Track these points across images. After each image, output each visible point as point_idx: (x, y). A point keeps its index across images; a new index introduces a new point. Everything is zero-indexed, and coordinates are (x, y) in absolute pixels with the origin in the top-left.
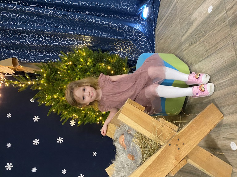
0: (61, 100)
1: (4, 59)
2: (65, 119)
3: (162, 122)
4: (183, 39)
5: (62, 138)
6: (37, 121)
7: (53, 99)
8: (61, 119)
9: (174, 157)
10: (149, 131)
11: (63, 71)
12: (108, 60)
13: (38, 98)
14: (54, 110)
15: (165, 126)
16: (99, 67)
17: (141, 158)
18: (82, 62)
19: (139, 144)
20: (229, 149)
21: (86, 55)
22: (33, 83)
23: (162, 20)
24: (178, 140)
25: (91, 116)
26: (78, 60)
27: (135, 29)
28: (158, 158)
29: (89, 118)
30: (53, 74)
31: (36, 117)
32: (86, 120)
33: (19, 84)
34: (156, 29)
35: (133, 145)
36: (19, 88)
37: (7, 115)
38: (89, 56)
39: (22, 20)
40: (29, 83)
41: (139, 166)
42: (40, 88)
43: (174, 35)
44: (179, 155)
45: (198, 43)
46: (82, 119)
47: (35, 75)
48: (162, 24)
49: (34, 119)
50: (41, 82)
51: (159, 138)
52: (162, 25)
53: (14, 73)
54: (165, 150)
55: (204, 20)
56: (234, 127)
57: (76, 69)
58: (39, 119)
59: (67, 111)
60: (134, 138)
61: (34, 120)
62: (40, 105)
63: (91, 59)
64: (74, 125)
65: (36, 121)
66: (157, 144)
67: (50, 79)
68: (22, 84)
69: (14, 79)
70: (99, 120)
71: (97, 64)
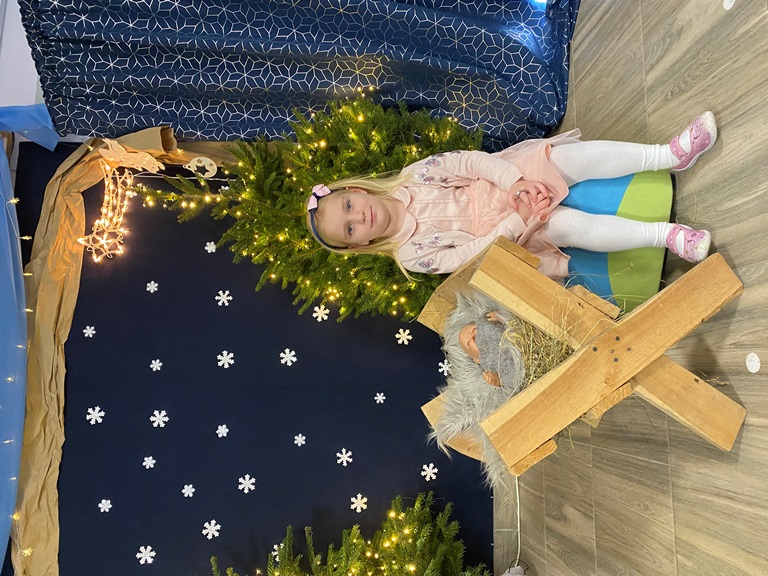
0: (297, 249)
1: (137, 129)
2: (306, 300)
3: (580, 295)
4: (650, 79)
5: (293, 353)
6: (227, 304)
7: (273, 244)
8: (296, 301)
9: (603, 379)
10: (545, 315)
11: (300, 167)
12: (428, 136)
13: (233, 242)
14: (273, 276)
15: (586, 305)
16: (401, 155)
17: (523, 375)
18: (353, 140)
19: (519, 344)
20: (742, 371)
21: (365, 122)
22: (218, 199)
23: (592, 16)
24: (618, 339)
25: (377, 294)
26: (342, 136)
27: (509, 39)
28: (564, 378)
29: (371, 299)
30: (274, 174)
31: (224, 293)
32: (360, 305)
33: (181, 200)
34: (574, 44)
35: (505, 346)
36: (181, 211)
37: (146, 286)
38: (373, 124)
39: (187, 16)
40: (208, 199)
41: (516, 394)
42: (239, 213)
43: (625, 64)
44: (615, 373)
45: (688, 94)
46: (352, 301)
47: (225, 177)
48: (592, 30)
49: (217, 298)
50: (243, 196)
51: (568, 332)
52: (589, 33)
53: (163, 168)
54: (582, 361)
55: (712, 31)
56: (760, 317)
57: (337, 162)
58: (231, 298)
59: (311, 280)
60: (507, 330)
61: (219, 301)
62: (236, 260)
63: (380, 132)
64: (326, 318)
65: (223, 303)
66: (564, 347)
67: (266, 189)
68: (189, 200)
69: (168, 187)
70: (399, 304)
71: (397, 149)
